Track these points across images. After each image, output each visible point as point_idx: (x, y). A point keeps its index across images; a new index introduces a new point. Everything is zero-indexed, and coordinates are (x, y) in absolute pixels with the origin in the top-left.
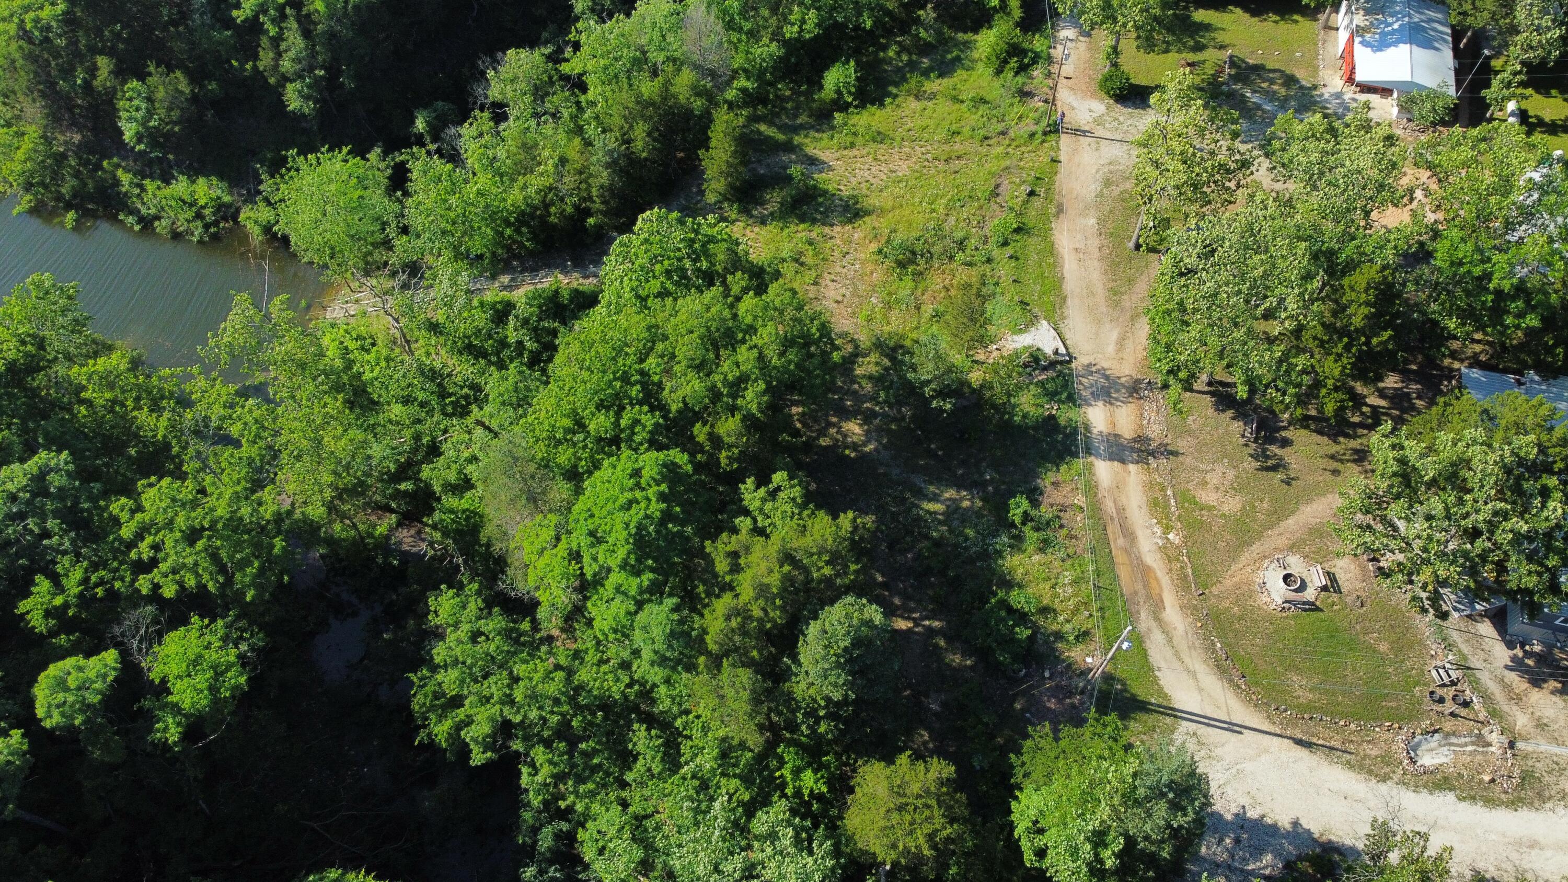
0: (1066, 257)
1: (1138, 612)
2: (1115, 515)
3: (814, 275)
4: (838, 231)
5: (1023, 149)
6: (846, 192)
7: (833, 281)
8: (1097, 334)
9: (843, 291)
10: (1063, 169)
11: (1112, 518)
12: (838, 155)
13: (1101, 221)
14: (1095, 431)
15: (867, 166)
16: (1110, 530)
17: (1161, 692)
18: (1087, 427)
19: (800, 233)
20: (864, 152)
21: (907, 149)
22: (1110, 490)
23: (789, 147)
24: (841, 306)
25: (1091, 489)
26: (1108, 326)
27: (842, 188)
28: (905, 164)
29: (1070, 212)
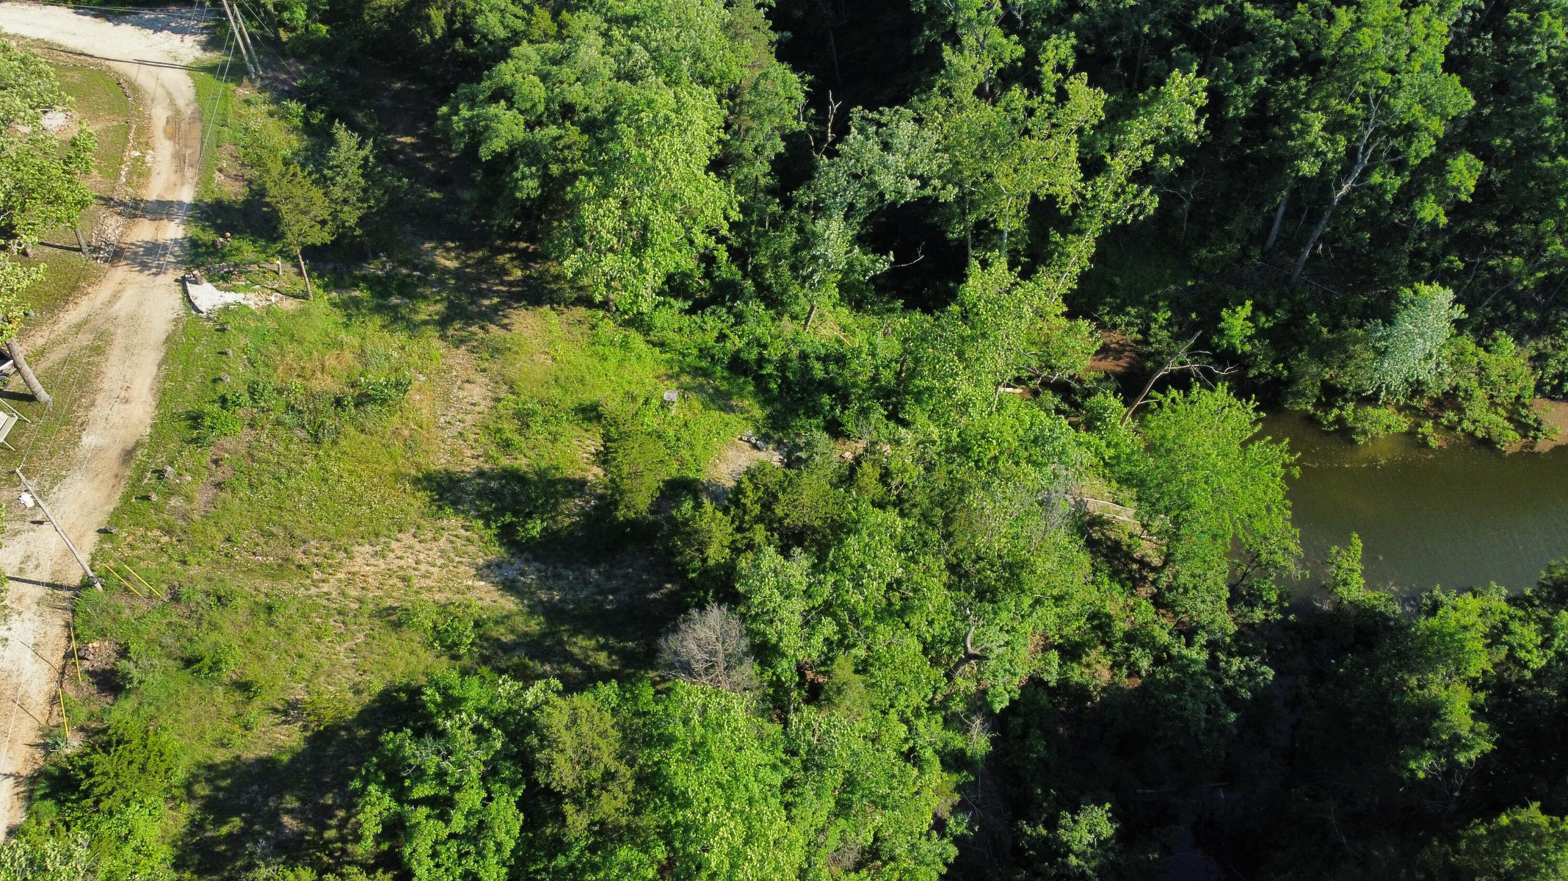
0: (145, 391)
3: (501, 410)
4: (468, 466)
6: (453, 522)
7: (474, 405)
9: (461, 394)
10: (100, 519)
13: (75, 440)
15: (424, 567)
20: (424, 596)
21: (353, 592)
22: (183, 182)
24: (464, 377)
25: (205, 182)
26: (123, 315)
27: (463, 532)
28: (358, 565)
29: (115, 452)
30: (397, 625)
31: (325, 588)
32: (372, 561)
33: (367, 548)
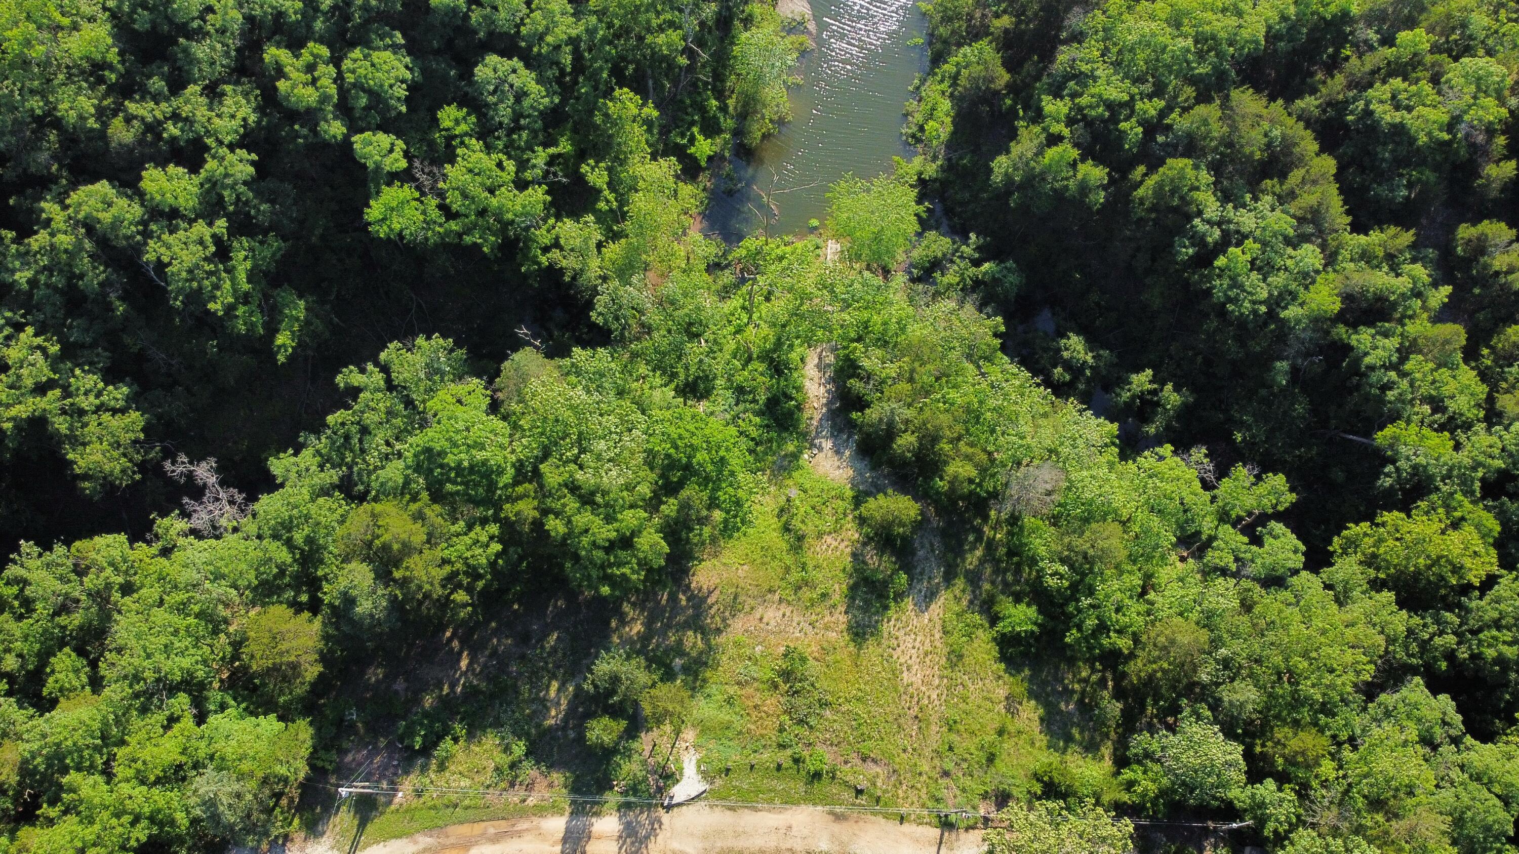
0: (781, 816)
1: (431, 836)
2: (515, 829)
3: (790, 599)
4: (841, 619)
5: (924, 790)
6: (885, 628)
7: (784, 615)
8: (692, 835)
9: (773, 623)
10: (893, 826)
11: (514, 825)
12: (936, 619)
14: (594, 820)
15: (917, 644)
16: (503, 822)
17: (367, 845)
18: (597, 814)
19: (839, 589)
20: (938, 644)
21: (937, 682)
22: (538, 828)
23: (949, 578)
24: (757, 622)
25: (540, 811)
26: (700, 845)
27: (892, 623)
28: (917, 680)
29: (836, 827)
30: (960, 657)
31: (934, 696)
32: (914, 672)
33: (905, 675)
